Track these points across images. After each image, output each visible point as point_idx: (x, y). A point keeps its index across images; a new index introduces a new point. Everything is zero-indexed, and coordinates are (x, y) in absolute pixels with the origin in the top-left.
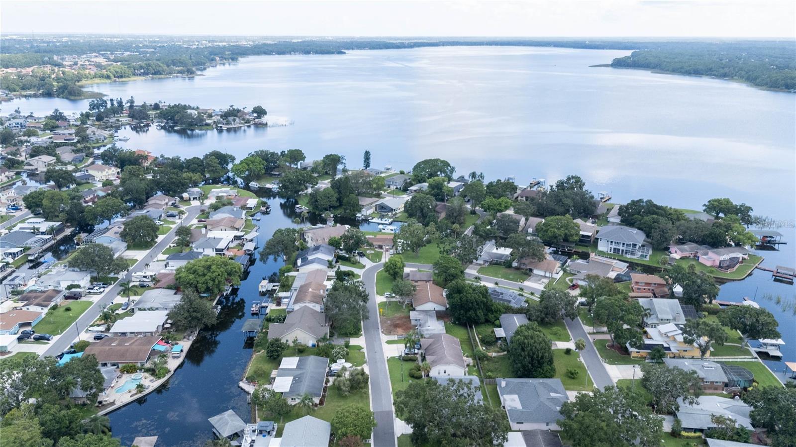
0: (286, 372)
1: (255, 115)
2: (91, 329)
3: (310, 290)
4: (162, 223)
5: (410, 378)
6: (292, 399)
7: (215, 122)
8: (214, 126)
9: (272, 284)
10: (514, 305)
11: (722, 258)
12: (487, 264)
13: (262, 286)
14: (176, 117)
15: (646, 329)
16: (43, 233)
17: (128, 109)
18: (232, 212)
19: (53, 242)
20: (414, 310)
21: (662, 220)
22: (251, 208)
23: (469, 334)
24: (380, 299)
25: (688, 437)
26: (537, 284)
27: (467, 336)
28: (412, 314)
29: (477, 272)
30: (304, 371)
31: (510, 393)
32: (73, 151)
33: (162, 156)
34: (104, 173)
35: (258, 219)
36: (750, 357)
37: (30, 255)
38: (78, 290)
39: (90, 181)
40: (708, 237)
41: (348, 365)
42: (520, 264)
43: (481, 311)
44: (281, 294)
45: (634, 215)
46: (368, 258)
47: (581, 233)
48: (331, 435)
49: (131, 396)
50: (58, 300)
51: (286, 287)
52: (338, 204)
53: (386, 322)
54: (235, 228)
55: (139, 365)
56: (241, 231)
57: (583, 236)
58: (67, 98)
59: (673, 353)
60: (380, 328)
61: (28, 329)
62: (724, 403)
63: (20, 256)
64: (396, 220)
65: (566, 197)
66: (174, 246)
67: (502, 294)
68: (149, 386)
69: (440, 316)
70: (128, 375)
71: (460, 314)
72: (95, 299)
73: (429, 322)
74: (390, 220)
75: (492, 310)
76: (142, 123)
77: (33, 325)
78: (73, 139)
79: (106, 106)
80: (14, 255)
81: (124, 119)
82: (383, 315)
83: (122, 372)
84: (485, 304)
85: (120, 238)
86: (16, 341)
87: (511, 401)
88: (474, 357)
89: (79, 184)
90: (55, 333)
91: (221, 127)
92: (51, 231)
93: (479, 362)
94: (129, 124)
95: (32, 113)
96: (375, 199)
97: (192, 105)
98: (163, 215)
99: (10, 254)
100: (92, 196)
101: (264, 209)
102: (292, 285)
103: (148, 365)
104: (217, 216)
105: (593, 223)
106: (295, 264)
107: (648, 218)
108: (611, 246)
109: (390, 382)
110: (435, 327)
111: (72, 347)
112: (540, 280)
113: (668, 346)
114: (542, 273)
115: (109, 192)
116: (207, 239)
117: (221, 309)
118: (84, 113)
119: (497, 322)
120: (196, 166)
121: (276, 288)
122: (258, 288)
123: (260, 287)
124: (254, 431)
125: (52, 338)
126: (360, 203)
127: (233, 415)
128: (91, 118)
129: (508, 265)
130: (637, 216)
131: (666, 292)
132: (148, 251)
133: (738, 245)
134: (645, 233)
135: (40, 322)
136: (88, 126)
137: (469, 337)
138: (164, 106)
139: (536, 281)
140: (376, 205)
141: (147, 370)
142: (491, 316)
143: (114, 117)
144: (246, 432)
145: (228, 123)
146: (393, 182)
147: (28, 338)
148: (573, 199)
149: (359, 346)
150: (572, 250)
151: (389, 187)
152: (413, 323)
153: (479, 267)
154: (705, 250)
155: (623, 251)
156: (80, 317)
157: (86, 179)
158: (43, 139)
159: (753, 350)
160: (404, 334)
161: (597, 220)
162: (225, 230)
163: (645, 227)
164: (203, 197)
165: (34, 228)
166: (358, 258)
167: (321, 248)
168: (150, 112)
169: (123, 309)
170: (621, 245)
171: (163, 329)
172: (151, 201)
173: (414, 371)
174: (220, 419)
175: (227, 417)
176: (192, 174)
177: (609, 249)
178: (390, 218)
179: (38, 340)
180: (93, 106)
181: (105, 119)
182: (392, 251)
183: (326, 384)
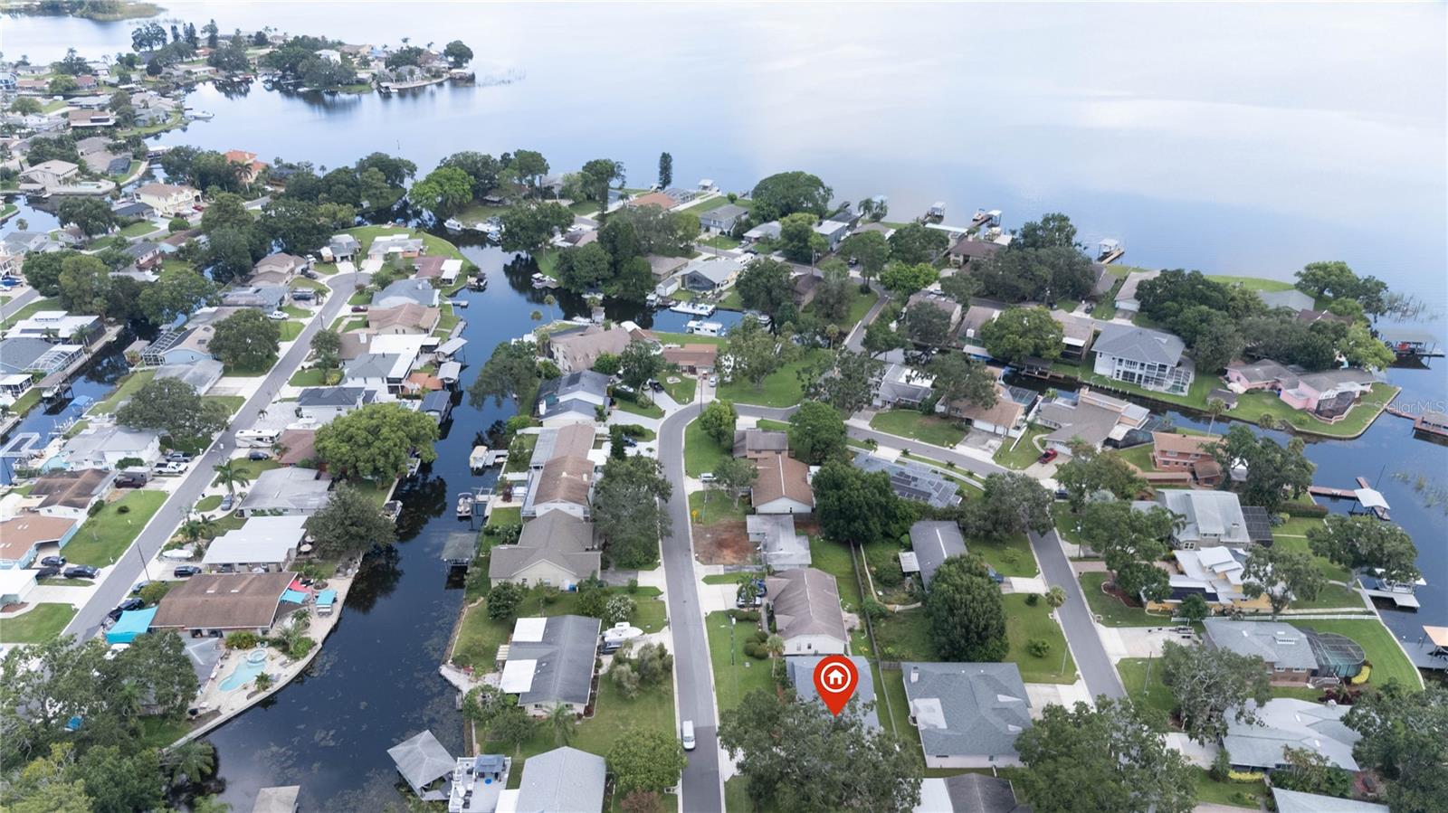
0: (524, 649)
1: (451, 59)
2: (167, 553)
3: (564, 474)
4: (286, 315)
5: (746, 658)
6: (536, 706)
7: (374, 75)
8: (374, 85)
9: (494, 453)
10: (937, 503)
11: (1323, 396)
12: (888, 406)
13: (475, 458)
14: (301, 68)
15: (1175, 552)
16: (65, 341)
17: (206, 43)
18: (413, 292)
19: (86, 357)
20: (753, 512)
21: (1218, 316)
22: (450, 281)
23: (853, 562)
24: (692, 486)
25: (1239, 782)
26: (979, 451)
27: (850, 566)
28: (751, 520)
29: (870, 425)
30: (556, 648)
31: (926, 695)
32: (109, 147)
33: (277, 161)
34: (171, 201)
35: (464, 303)
36: (1361, 610)
37: (44, 389)
38: (138, 469)
39: (146, 218)
40: (1301, 351)
41: (636, 632)
42: (951, 408)
43: (876, 519)
44: (512, 476)
45: (1166, 300)
46: (670, 394)
47: (1067, 340)
48: (608, 778)
49: (249, 697)
50: (104, 491)
51: (520, 462)
52: (612, 274)
53: (702, 537)
54: (421, 328)
55: (260, 633)
56: (433, 336)
57: (1069, 346)
58: (90, 18)
59: (1221, 605)
60: (692, 549)
61: (54, 553)
62: (1309, 713)
63: (27, 391)
64: (720, 306)
65: (1040, 262)
66: (310, 368)
67: (915, 479)
68: (279, 675)
69: (801, 524)
70: (241, 652)
71: (837, 526)
72: (171, 485)
73: (781, 539)
74: (711, 308)
75: (895, 516)
76: (236, 76)
77: (61, 545)
78: (107, 120)
79: (164, 40)
80: (15, 389)
81: (201, 70)
82: (698, 522)
83: (230, 646)
84: (884, 508)
85: (210, 354)
86: (34, 582)
87: (928, 712)
88: (862, 612)
89: (124, 225)
90: (102, 561)
91: (387, 88)
92: (82, 337)
93: (870, 624)
94: (211, 79)
95: (25, 57)
96: (681, 260)
97: (330, 39)
98: (286, 296)
99: (9, 387)
100: (150, 255)
101: (472, 280)
102: (531, 454)
103: (274, 634)
104: (388, 302)
105: (1087, 311)
106: (535, 409)
107: (1191, 312)
108: (1119, 368)
109: (711, 666)
110: (791, 550)
111: (135, 592)
112: (985, 442)
113: (1212, 591)
114: (990, 428)
115: (183, 244)
116: (369, 358)
117: (402, 507)
118: (124, 55)
119: (905, 539)
120: (344, 187)
121: (501, 460)
122: (469, 461)
123: (471, 459)
124: (470, 772)
125: (98, 574)
126: (654, 270)
127: (431, 741)
128: (139, 67)
129: (928, 410)
130: (1169, 303)
131: (1216, 472)
132: (263, 378)
133: (1355, 364)
134: (1184, 341)
135: (74, 537)
136: (133, 85)
137: (854, 567)
138: (276, 37)
139: (976, 445)
140: (684, 276)
141: (274, 643)
142: (894, 527)
143: (182, 63)
144: (455, 775)
145: (400, 79)
146: (715, 222)
147: (55, 574)
148: (1053, 266)
149: (655, 588)
150: (1046, 374)
151: (708, 230)
152: (752, 538)
153: (874, 413)
154: (1294, 377)
155: (1140, 376)
156: (146, 527)
157: (137, 214)
158: (50, 118)
159: (1366, 594)
160: (735, 561)
161: (1094, 306)
162: (404, 332)
163: (1185, 330)
164: (358, 256)
165: (48, 331)
166: (649, 394)
167: (583, 380)
168: (250, 51)
169: (223, 509)
170: (1138, 365)
171: (300, 553)
172: (263, 267)
173: (754, 645)
174: (409, 752)
175: (420, 749)
176: (337, 208)
177: (1115, 372)
178: (709, 303)
179: (73, 576)
180: (140, 40)
181: (165, 70)
182: (713, 379)
183: (596, 671)
